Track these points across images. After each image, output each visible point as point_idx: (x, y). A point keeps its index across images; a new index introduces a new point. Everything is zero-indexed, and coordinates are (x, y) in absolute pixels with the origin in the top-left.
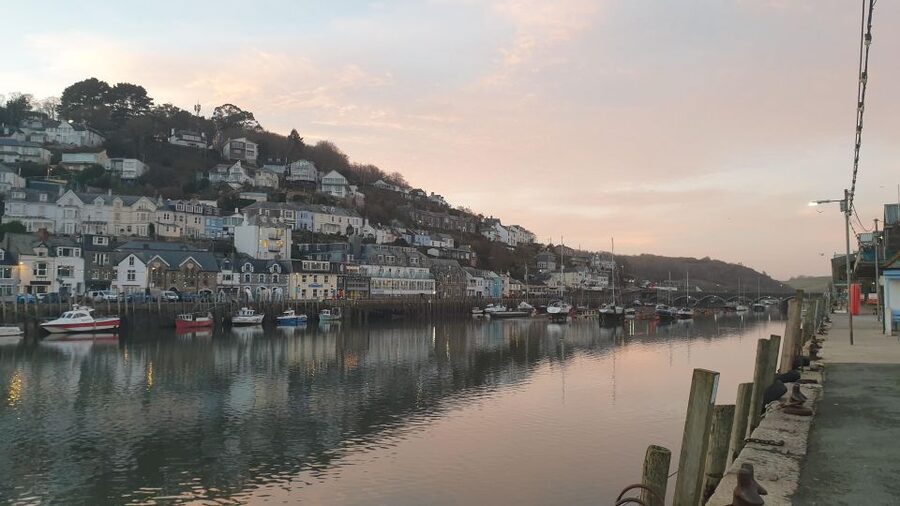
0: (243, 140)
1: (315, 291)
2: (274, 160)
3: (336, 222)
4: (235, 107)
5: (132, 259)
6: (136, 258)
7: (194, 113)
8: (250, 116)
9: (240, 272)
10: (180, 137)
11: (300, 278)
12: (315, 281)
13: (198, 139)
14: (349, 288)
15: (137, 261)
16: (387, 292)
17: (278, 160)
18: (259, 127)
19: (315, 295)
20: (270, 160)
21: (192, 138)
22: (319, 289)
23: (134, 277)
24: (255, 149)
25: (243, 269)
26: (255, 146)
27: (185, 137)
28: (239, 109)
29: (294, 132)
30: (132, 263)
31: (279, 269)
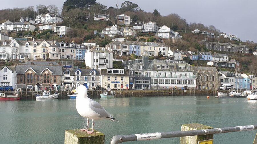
0: (123, 15)
1: (115, 85)
2: (138, 23)
3: (152, 50)
4: (130, 2)
5: (6, 69)
6: (7, 69)
7: (116, 7)
8: (136, 5)
9: (74, 76)
10: (97, 17)
11: (106, 78)
12: (115, 79)
13: (105, 17)
14: (137, 84)
15: (8, 70)
16: (161, 85)
17: (140, 23)
18: (141, 10)
19: (115, 87)
20: (136, 23)
21: (102, 17)
22: (118, 84)
23: (7, 79)
24: (129, 19)
25: (76, 73)
26: (129, 17)
27: (99, 16)
28: (132, 3)
29: (156, 11)
30: (6, 71)
31: (95, 74)
